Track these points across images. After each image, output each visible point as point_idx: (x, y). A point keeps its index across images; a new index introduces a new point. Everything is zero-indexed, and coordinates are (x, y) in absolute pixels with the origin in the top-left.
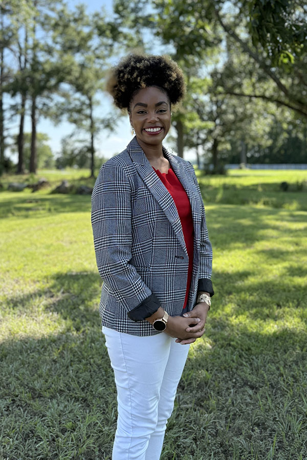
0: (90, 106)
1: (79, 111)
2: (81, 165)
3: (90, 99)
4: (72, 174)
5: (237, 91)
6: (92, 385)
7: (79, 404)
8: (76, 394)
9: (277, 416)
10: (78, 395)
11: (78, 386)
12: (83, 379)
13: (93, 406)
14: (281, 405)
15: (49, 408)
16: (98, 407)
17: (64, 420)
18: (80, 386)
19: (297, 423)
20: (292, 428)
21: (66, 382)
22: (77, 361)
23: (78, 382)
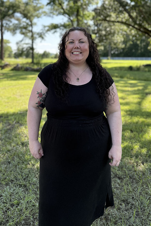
0: (31, 25)
1: (25, 28)
2: (27, 56)
3: (31, 22)
4: (22, 61)
5: (108, 19)
6: (30, 177)
7: (22, 189)
8: (21, 182)
9: (134, 196)
10: (22, 183)
11: (21, 177)
12: (24, 174)
13: (30, 190)
14: (136, 189)
15: (5, 191)
16: (33, 190)
17: (13, 199)
18: (23, 178)
19: (146, 201)
20: (143, 203)
21: (15, 175)
22: (22, 162)
23: (22, 175)
